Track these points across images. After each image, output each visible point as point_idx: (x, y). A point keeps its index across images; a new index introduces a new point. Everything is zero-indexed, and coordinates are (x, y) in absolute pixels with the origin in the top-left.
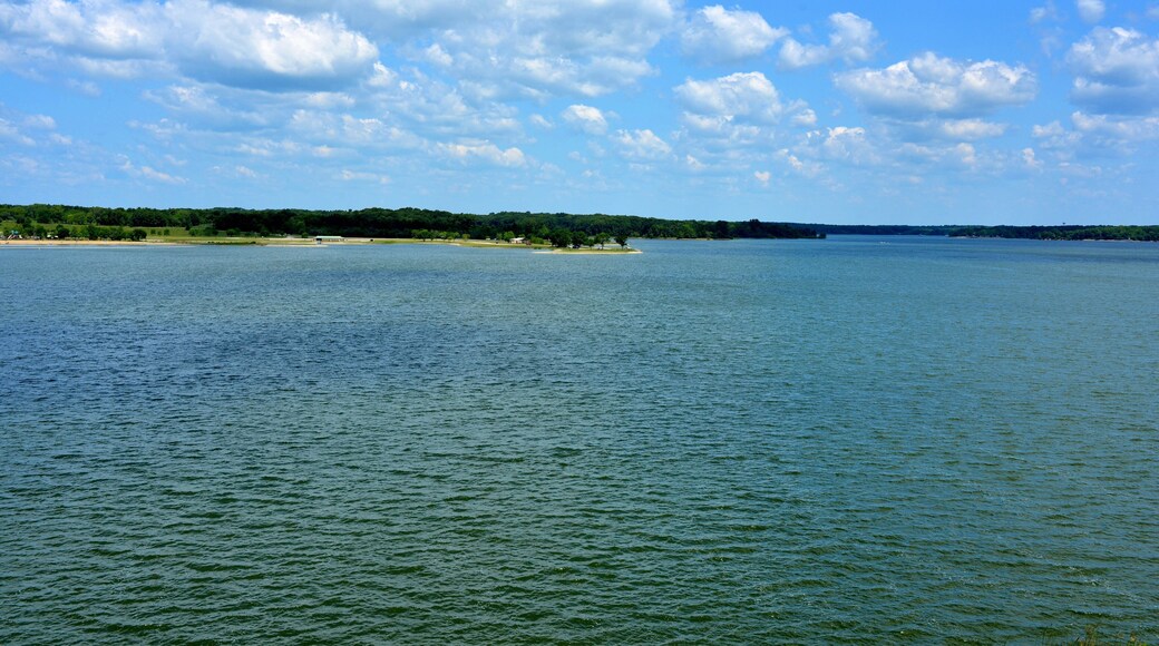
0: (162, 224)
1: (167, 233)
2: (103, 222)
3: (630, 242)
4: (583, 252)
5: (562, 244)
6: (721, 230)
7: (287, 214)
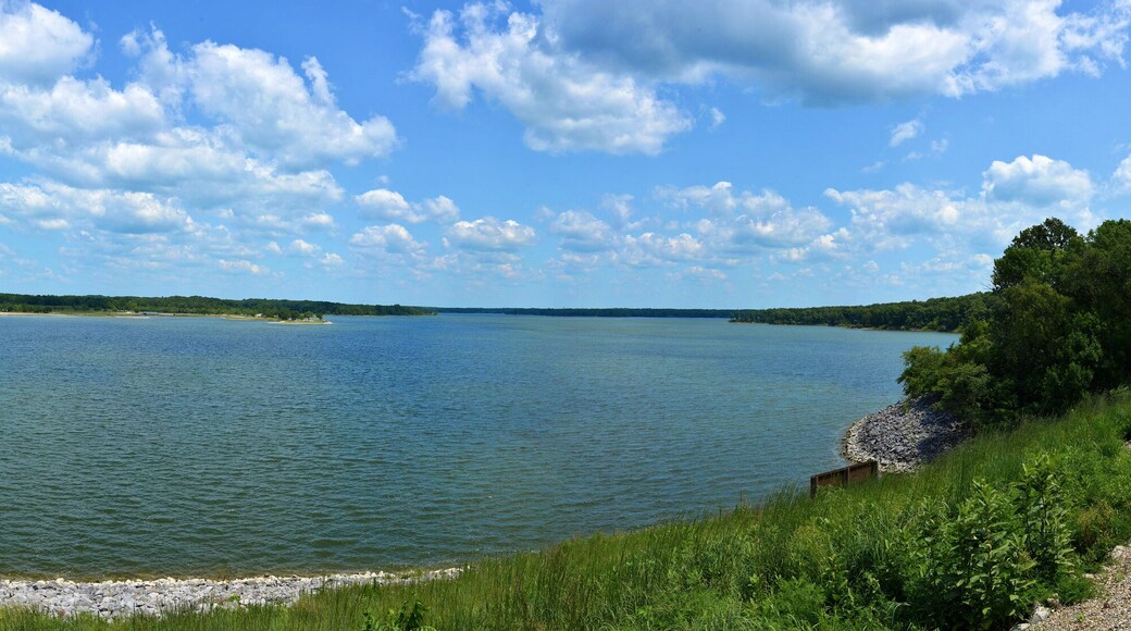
0: (60, 304)
1: (63, 309)
2: (30, 303)
3: (325, 317)
4: (297, 322)
5: (285, 318)
6: (380, 310)
7: (128, 299)
